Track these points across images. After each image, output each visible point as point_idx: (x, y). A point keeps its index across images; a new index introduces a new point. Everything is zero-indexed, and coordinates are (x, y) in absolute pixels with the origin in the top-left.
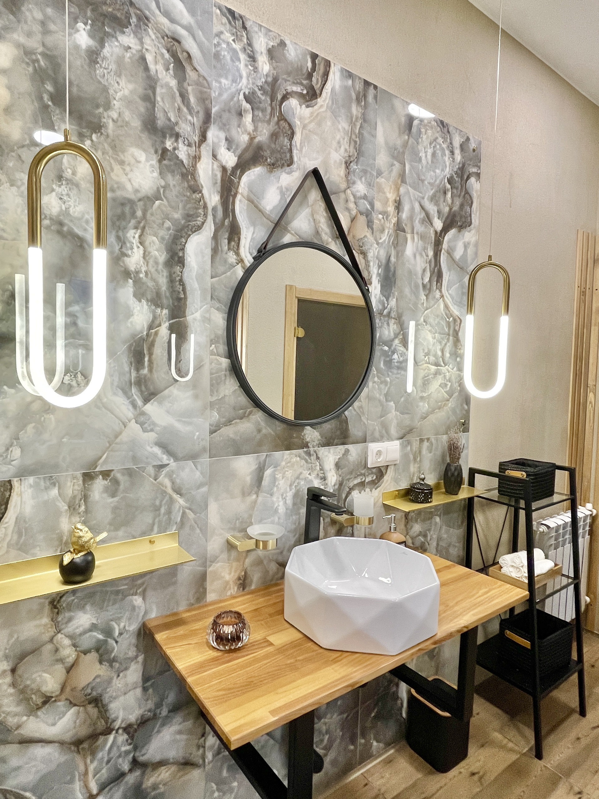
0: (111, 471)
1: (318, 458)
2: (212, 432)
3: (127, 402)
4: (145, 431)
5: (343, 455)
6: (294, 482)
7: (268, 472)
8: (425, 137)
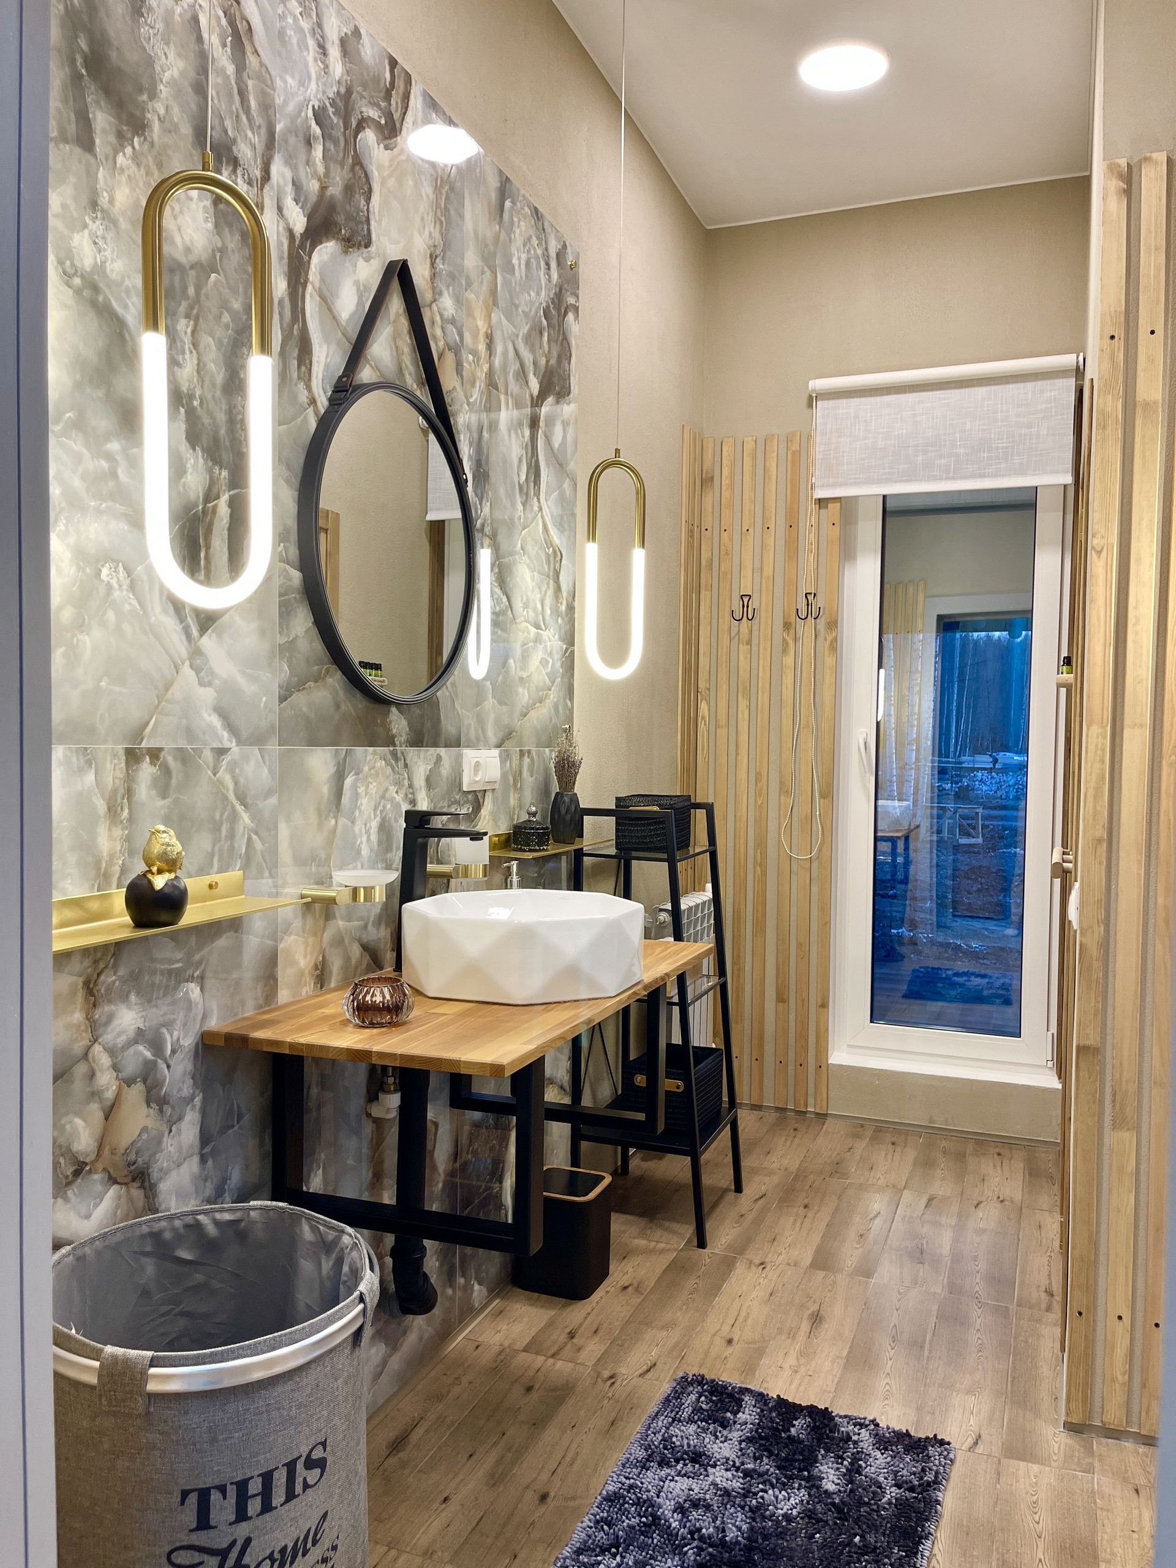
0: (160, 749)
1: (406, 766)
2: (283, 699)
3: (179, 628)
4: (202, 684)
5: (435, 764)
6: (379, 804)
7: (349, 781)
8: (518, 231)
